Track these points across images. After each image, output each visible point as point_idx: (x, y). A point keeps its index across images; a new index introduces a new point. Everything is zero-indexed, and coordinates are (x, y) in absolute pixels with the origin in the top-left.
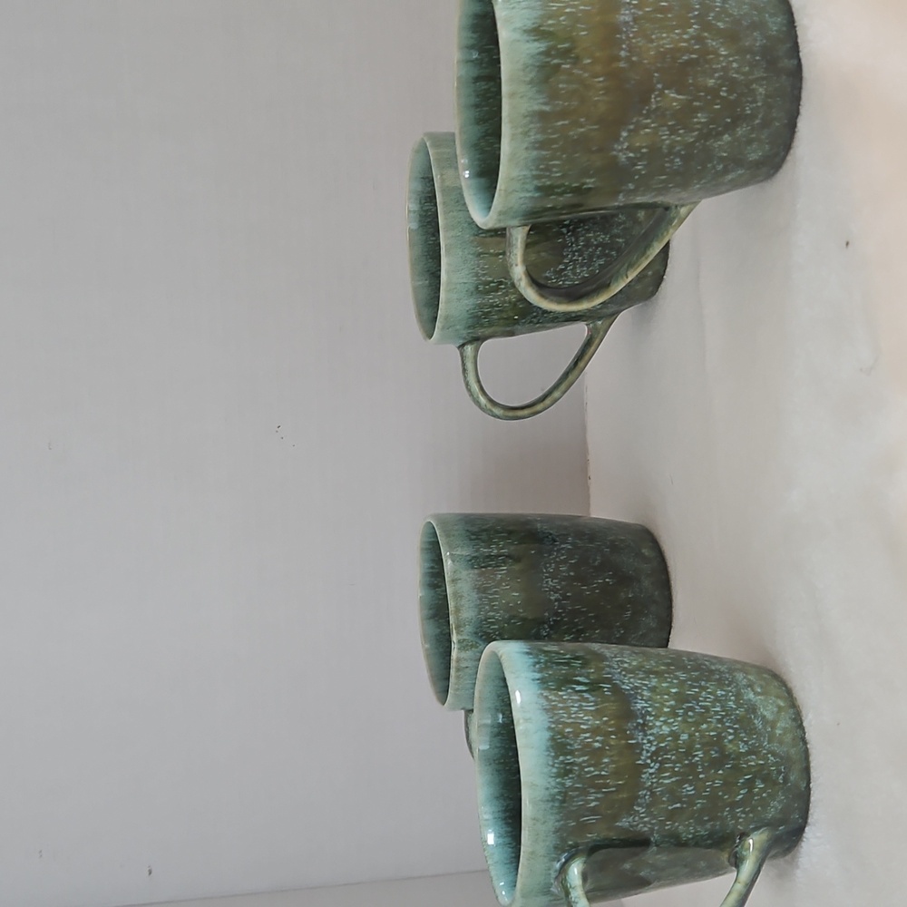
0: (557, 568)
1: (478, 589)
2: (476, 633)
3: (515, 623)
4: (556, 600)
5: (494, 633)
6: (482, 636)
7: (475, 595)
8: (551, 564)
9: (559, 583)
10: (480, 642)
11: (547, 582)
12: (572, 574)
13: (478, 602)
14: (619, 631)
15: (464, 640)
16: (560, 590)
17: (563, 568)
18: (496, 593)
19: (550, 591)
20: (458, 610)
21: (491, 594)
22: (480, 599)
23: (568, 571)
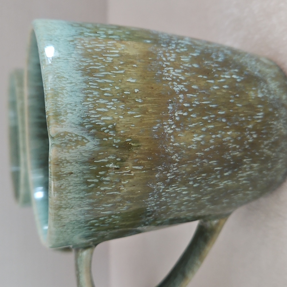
0: (178, 59)
1: (84, 70)
2: (81, 125)
3: (132, 115)
4: (181, 92)
5: (107, 126)
6: (90, 129)
7: (78, 77)
8: (170, 53)
9: (183, 73)
10: (89, 138)
11: (168, 71)
12: (196, 66)
13: (84, 86)
14: (251, 135)
15: (66, 133)
16: (185, 81)
17: (184, 59)
18: (106, 77)
19: (173, 80)
20: (56, 94)
21: (100, 78)
22: (87, 82)
23: (191, 62)
